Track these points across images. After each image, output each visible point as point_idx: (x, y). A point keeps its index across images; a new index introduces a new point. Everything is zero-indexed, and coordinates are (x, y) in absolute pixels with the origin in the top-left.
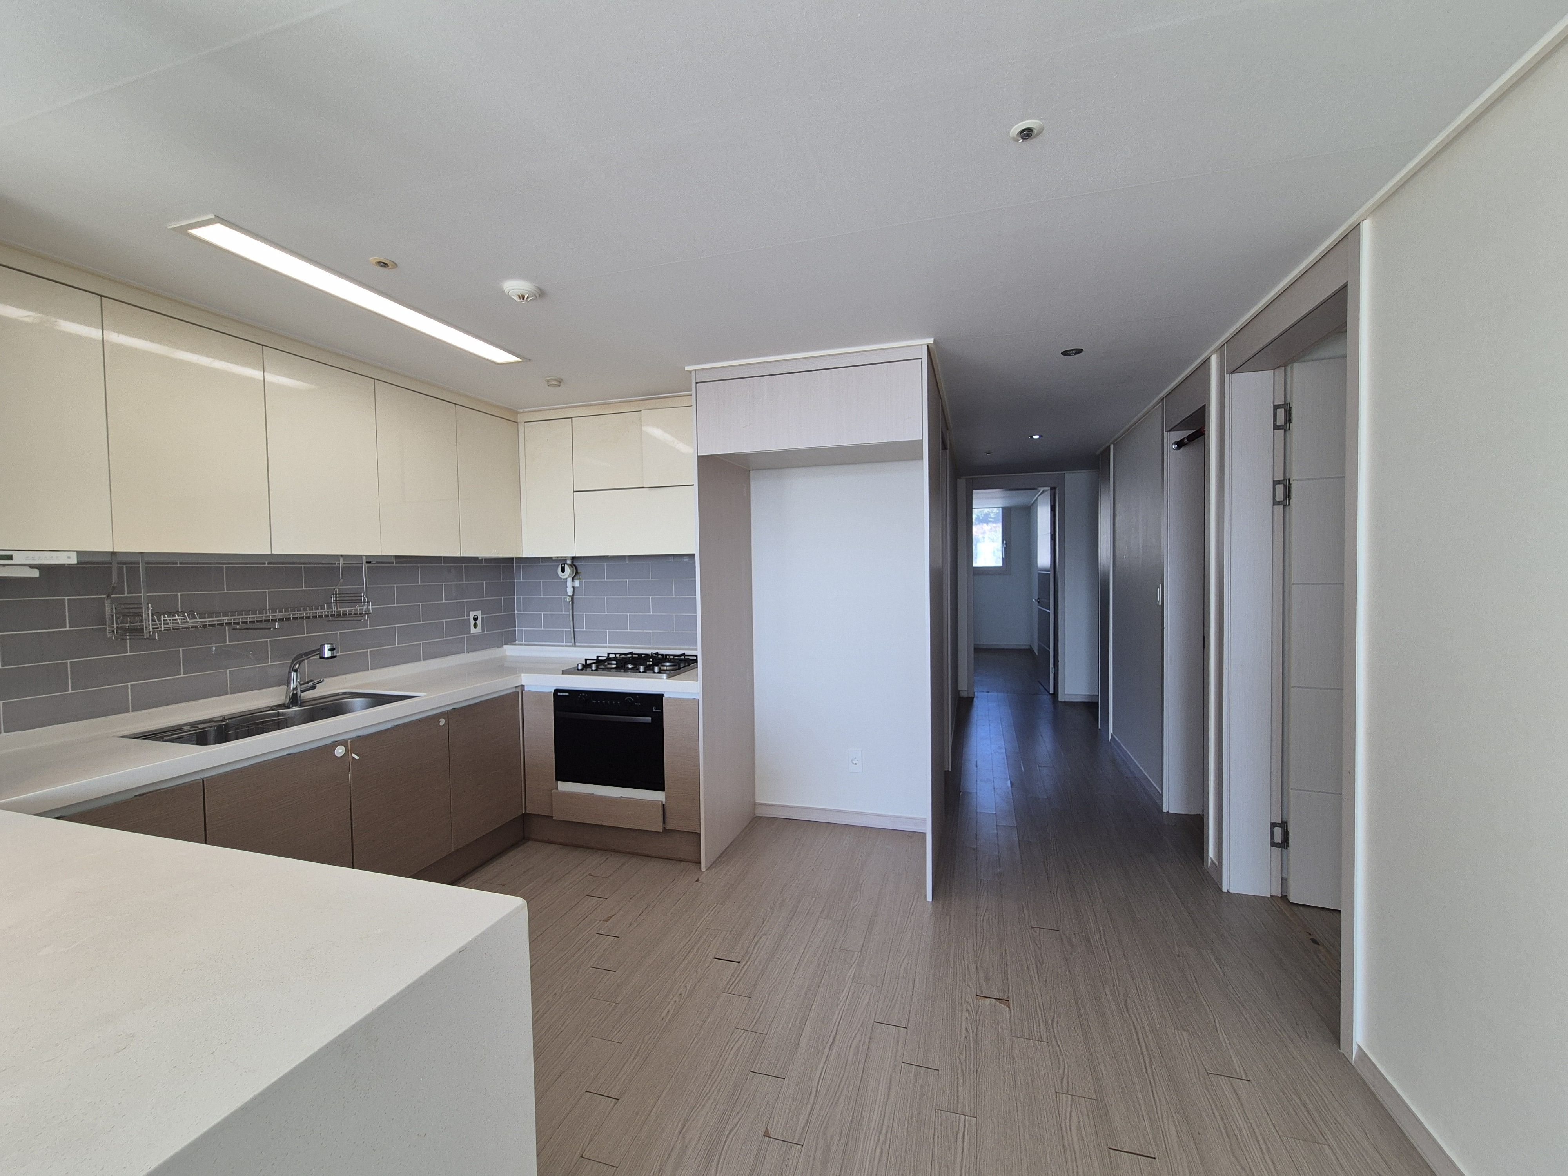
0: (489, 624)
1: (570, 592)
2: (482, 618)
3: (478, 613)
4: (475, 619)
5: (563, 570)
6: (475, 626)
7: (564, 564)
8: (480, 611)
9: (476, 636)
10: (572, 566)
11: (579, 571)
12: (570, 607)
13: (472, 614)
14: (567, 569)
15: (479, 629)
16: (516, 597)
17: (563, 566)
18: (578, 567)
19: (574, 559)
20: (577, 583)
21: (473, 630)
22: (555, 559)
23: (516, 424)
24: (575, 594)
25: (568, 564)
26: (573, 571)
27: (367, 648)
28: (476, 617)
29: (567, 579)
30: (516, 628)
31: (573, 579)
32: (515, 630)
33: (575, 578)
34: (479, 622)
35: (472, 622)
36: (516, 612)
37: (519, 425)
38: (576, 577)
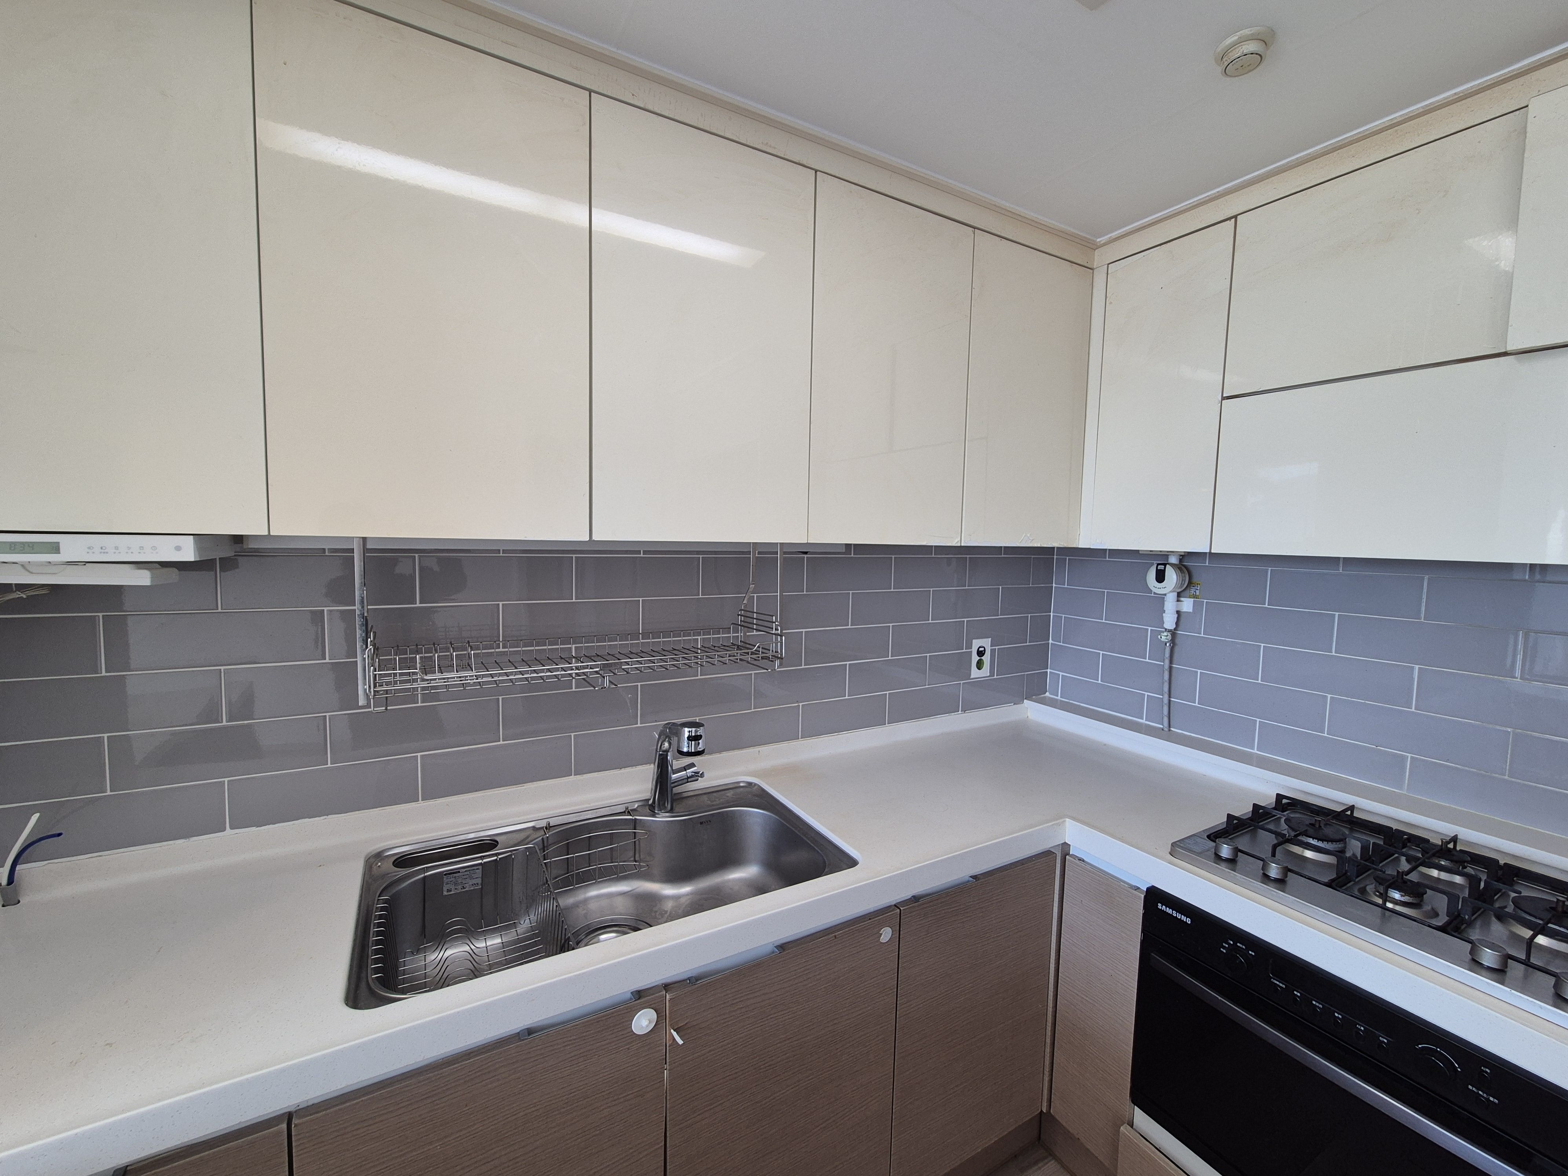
0: (1003, 662)
1: (1169, 621)
2: (993, 651)
3: (986, 643)
4: (981, 653)
5: (1160, 577)
6: (980, 665)
7: (1165, 565)
8: (990, 639)
9: (980, 684)
10: (1180, 569)
11: (1194, 580)
12: (1167, 654)
13: (976, 644)
14: (1171, 575)
15: (985, 671)
16: (1052, 614)
17: (1161, 567)
18: (1191, 569)
19: (1185, 557)
20: (1187, 605)
21: (975, 673)
22: (1142, 553)
23: (1091, 271)
24: (1180, 628)
25: (1172, 565)
26: (1183, 580)
27: (797, 702)
28: (981, 649)
29: (1165, 595)
30: (1049, 670)
31: (1179, 595)
32: (1047, 672)
33: (1182, 594)
34: (986, 658)
35: (975, 658)
36: (1050, 641)
37: (1095, 272)
38: (1187, 592)
